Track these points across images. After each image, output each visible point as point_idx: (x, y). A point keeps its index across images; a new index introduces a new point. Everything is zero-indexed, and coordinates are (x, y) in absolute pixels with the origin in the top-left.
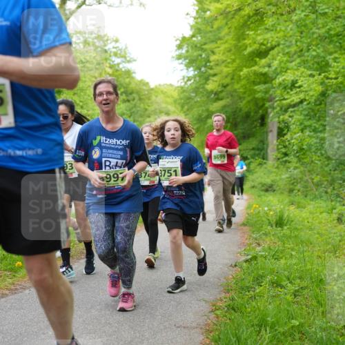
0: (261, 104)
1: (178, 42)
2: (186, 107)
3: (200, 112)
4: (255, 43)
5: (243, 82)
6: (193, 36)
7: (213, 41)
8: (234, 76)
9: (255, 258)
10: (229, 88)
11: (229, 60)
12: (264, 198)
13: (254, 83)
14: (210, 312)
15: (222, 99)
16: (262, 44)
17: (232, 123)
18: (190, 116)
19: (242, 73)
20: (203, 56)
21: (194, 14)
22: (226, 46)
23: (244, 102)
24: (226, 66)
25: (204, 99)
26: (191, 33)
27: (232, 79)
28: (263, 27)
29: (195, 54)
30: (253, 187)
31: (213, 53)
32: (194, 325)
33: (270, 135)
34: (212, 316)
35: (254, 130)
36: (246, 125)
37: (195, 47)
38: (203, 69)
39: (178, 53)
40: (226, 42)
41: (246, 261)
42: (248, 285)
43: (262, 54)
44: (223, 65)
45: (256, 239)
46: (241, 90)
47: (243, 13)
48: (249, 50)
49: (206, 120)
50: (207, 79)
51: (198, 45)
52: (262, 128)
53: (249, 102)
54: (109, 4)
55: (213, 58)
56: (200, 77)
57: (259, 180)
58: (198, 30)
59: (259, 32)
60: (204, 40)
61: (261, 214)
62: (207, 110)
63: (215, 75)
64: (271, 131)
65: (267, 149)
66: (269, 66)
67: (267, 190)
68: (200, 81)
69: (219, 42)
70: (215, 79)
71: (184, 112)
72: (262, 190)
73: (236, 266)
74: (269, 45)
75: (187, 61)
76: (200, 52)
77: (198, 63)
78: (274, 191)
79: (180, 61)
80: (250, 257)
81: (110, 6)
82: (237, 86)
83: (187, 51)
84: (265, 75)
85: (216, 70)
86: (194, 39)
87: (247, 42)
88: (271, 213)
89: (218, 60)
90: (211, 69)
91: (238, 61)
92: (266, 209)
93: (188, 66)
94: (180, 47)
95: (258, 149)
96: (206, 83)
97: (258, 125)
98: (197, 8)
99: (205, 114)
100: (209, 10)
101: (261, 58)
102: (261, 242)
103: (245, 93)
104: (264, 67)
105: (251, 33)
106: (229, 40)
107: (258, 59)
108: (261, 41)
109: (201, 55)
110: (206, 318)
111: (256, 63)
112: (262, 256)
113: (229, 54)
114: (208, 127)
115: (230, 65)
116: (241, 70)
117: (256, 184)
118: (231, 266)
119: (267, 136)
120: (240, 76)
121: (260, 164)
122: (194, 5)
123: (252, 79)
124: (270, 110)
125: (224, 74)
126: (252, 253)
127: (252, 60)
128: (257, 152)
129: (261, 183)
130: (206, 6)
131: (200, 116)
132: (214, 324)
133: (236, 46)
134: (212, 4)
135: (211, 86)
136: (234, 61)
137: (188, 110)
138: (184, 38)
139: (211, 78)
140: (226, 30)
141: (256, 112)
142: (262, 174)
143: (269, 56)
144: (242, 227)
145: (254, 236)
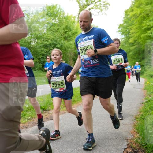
1: (119, 26)
4: (146, 25)
5: (142, 39)
6: (124, 24)
7: (131, 25)
8: (139, 37)
9: (149, 101)
10: (137, 41)
11: (137, 32)
12: (151, 80)
13: (146, 40)
14: (134, 119)
15: (135, 45)
16: (149, 26)
17: (138, 54)
19: (142, 36)
20: (128, 30)
21: (124, 16)
22: (136, 27)
24: (136, 34)
25: (128, 45)
26: (123, 23)
27: (138, 38)
28: (148, 20)
29: (125, 30)
30: (147, 76)
31: (131, 29)
32: (129, 124)
34: (135, 121)
37: (124, 27)
38: (127, 35)
39: (119, 30)
40: (135, 25)
41: (146, 102)
42: (147, 110)
43: (149, 29)
44: (135, 33)
45: (149, 94)
46: (141, 42)
47: (141, 15)
48: (144, 28)
50: (129, 39)
51: (126, 27)
54: (94, 15)
55: (131, 31)
56: (126, 38)
57: (149, 73)
58: (125, 22)
59: (147, 21)
60: (127, 25)
61: (150, 85)
62: (129, 49)
63: (132, 37)
66: (151, 33)
67: (152, 77)
68: (126, 39)
69: (133, 25)
70: (132, 38)
72: (150, 77)
73: (142, 104)
74: (151, 26)
75: (122, 32)
76: (126, 29)
77: (126, 33)
79: (119, 33)
80: (147, 101)
81: (95, 15)
82: (140, 41)
83: (122, 29)
84: (150, 36)
85: (132, 35)
86: (124, 25)
87: (143, 25)
89: (133, 32)
90: (130, 35)
91: (140, 32)
92: (152, 83)
93: (122, 34)
94: (119, 28)
96: (129, 40)
98: (125, 14)
99: (129, 51)
100: (129, 15)
101: (148, 31)
102: (151, 95)
103: (143, 43)
104: (149, 34)
105: (145, 22)
106: (136, 25)
107: (147, 31)
108: (148, 25)
109: (127, 30)
110: (133, 121)
111: (147, 33)
112: (152, 100)
113: (137, 30)
115: (137, 33)
116: (141, 35)
117: (148, 75)
118: (141, 103)
120: (141, 37)
121: (149, 68)
122: (124, 13)
123: (145, 38)
125: (135, 37)
126: (148, 99)
127: (145, 31)
129: (149, 75)
130: (128, 14)
132: (136, 124)
133: (139, 27)
134: (130, 13)
135: (131, 41)
136: (138, 32)
138: (120, 25)
139: (131, 38)
140: (135, 21)
143: (152, 30)
144: (144, 90)
145: (148, 93)
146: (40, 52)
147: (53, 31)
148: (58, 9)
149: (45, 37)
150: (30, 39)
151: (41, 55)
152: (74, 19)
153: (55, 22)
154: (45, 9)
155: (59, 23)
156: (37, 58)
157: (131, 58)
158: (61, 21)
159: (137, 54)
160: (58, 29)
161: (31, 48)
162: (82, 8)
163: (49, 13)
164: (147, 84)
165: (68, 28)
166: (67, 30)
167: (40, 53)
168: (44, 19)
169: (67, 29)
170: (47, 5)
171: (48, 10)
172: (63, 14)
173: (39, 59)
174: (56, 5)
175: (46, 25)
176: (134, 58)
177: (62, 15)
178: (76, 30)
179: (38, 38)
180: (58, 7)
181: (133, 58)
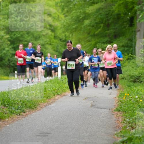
0: (131, 7)
2: (66, 10)
3: (78, 14)
17: (105, 24)
18: (69, 17)
23: (116, 5)
33: (138, 34)
35: (124, 30)
36: (117, 26)
45: (129, 123)
49: (83, 21)
52: (131, 28)
53: (120, 5)
62: (85, 13)
64: (139, 31)
65: (135, 46)
67: (135, 82)
71: (64, 14)
78: (141, 82)
80: (125, 139)
88: (141, 100)
92: (136, 97)
95: (127, 47)
97: (128, 26)
99: (82, 16)
112: (137, 138)
114: (84, 27)
119: (135, 35)
124: (138, 13)
126: (128, 135)
128: (126, 49)
129: (129, 75)
131: (78, 17)
137: (68, 12)
141: (126, 14)
142: (130, 68)
144: (117, 112)
145: (128, 120)
157: (86, 35)
159: (102, 25)
164: (124, 99)
176: (94, 36)
181: (91, 34)
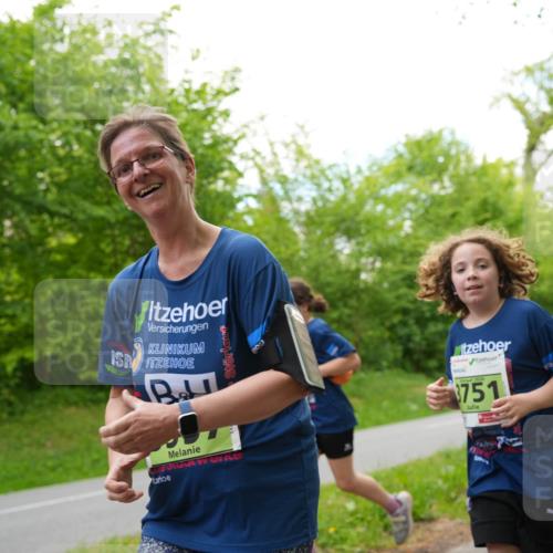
146: (393, 304)
147: (437, 225)
148: (450, 144)
149: (408, 247)
150: (358, 261)
151: (396, 312)
152: (511, 174)
153: (443, 193)
154: (401, 149)
155: (456, 191)
156: (382, 324)
158: (461, 184)
160: (454, 215)
161: (363, 291)
162: (537, 127)
163: (418, 161)
165: (490, 208)
166: (488, 215)
167: (394, 307)
168: (399, 187)
169: (486, 211)
170: (407, 136)
171: (411, 152)
172: (469, 159)
173: (392, 328)
174: (440, 132)
175: (411, 206)
177: (463, 164)
178: (521, 211)
179: (383, 253)
180: (447, 137)
